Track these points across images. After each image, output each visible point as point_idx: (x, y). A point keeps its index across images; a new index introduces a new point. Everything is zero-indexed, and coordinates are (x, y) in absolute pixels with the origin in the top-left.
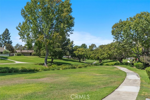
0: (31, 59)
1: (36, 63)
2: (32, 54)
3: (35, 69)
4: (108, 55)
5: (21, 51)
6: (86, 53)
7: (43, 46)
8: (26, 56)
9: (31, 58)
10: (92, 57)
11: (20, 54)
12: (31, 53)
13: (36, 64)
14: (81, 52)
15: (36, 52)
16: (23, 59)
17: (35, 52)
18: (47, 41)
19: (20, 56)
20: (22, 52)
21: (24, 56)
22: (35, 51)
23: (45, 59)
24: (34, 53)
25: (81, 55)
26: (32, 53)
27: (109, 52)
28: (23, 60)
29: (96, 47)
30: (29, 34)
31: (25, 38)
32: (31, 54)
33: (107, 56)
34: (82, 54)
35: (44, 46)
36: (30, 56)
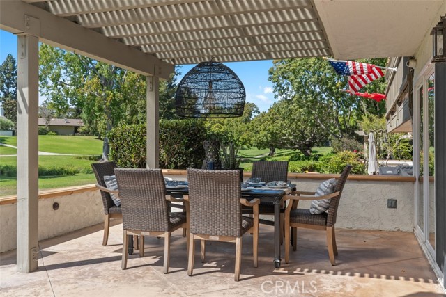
0: (72, 145)
1: (81, 156)
2: (80, 130)
3: (62, 169)
4: (268, 135)
5: (49, 120)
6: (229, 129)
7: (96, 108)
8: (62, 135)
9: (72, 142)
10: (243, 139)
11: (44, 129)
12: (76, 128)
13: (80, 158)
14: (218, 126)
15: (88, 125)
16: (49, 143)
17: (85, 124)
18: (109, 95)
19: (46, 134)
20: (51, 124)
21: (57, 134)
22: (84, 121)
23: (104, 144)
24: (84, 128)
25: (218, 133)
26: (79, 127)
27: (271, 127)
28: (47, 145)
29: (259, 112)
30: (59, 76)
31: (48, 88)
32: (75, 130)
33: (266, 136)
34: (222, 130)
35: (100, 109)
36: (74, 135)
